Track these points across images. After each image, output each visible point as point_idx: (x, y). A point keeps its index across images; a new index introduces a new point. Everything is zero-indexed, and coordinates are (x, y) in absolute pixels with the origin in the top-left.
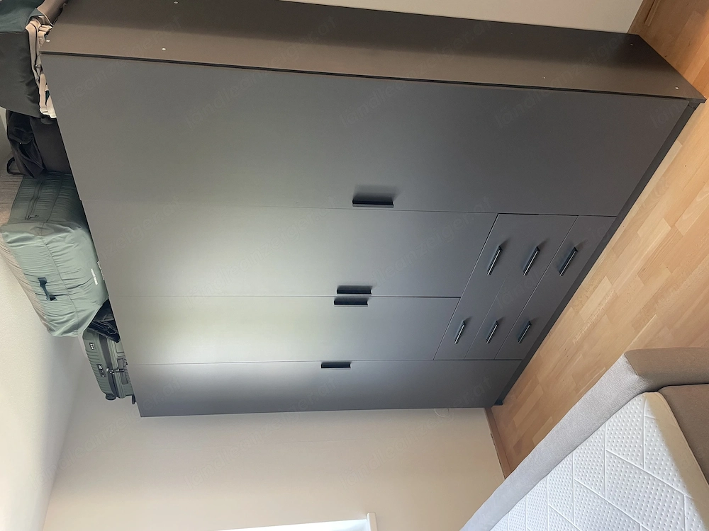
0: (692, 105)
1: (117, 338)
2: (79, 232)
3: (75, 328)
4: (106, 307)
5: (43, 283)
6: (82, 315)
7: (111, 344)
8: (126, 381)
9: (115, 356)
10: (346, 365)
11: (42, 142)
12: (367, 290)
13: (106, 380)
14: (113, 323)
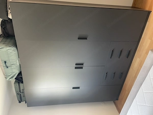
0: (149, 12)
1: (22, 82)
2: (15, 48)
3: (12, 77)
4: (20, 73)
5: (5, 62)
6: (14, 74)
7: (21, 84)
8: (24, 96)
9: (22, 88)
10: (79, 88)
11: (8, 26)
12: (83, 64)
13: (19, 96)
14: (22, 78)
